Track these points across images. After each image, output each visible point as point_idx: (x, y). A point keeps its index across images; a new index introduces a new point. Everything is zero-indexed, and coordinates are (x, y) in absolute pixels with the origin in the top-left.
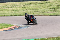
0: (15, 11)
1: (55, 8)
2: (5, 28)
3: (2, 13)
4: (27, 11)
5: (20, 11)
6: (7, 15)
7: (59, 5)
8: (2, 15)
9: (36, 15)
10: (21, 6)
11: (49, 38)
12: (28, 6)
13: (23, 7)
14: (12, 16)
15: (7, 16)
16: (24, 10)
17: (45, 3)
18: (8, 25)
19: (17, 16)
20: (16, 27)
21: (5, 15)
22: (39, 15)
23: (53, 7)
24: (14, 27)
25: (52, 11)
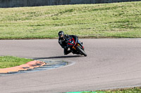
0: (36, 28)
1: (130, 20)
2: (12, 66)
3: (5, 31)
4: (63, 27)
5: (48, 28)
6: (17, 36)
7: (138, 13)
8: (4, 36)
9: (84, 38)
10: (50, 15)
11: (116, 90)
12: (66, 15)
13: (55, 17)
14: (27, 38)
15: (16, 39)
16: (56, 25)
17: (106, 9)
18: (19, 60)
19: (39, 38)
20: (38, 65)
21: (13, 36)
22: (92, 37)
23: (125, 17)
24: (33, 66)
25: (122, 27)
